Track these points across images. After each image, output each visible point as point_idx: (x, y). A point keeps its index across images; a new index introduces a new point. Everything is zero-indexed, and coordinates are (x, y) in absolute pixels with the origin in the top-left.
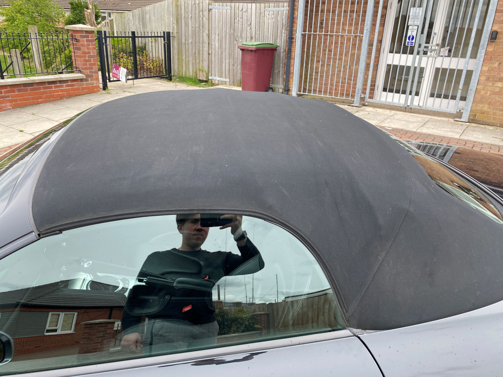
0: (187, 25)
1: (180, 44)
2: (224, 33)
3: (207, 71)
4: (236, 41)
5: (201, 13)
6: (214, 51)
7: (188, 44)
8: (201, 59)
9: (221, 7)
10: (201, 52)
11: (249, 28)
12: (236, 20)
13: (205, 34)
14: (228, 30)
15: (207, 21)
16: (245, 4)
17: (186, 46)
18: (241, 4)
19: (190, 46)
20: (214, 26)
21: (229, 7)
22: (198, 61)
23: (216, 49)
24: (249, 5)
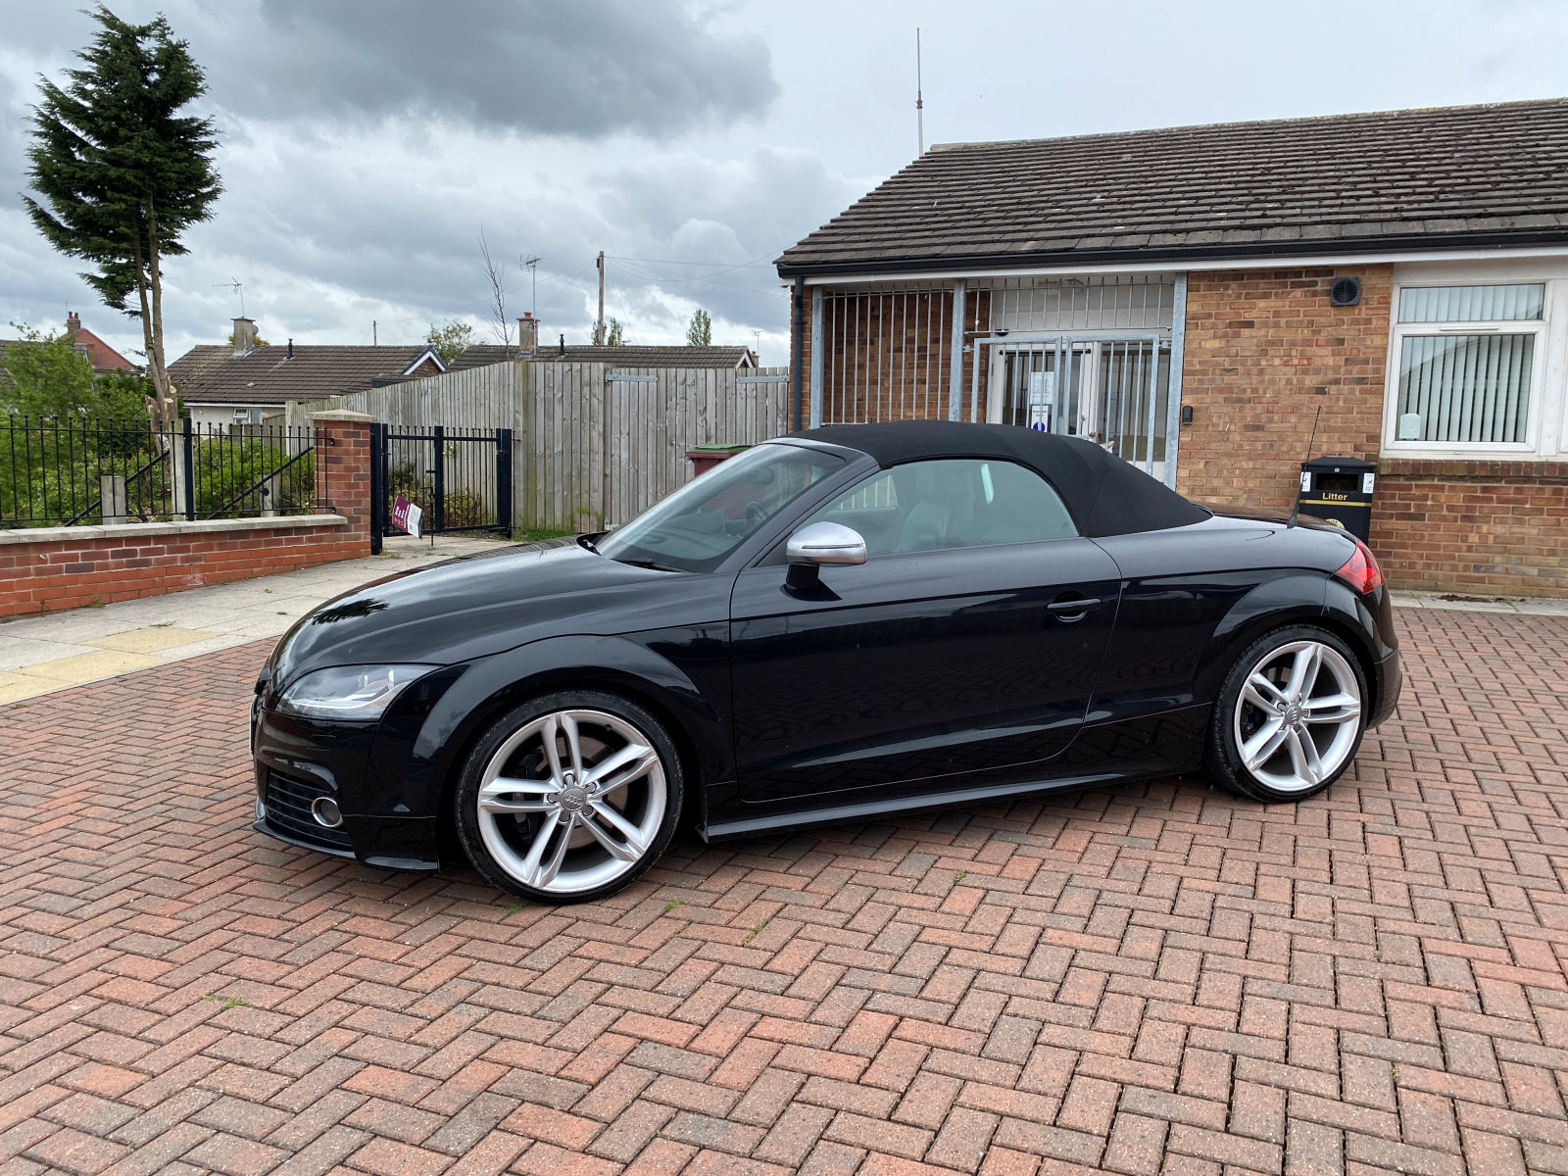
0: (549, 415)
1: (531, 455)
2: (641, 431)
3: (600, 512)
4: (672, 445)
5: (586, 390)
6: (616, 471)
7: (553, 457)
8: (585, 487)
9: (634, 377)
10: (586, 473)
11: (700, 418)
12: (669, 402)
13: (595, 434)
14: (650, 423)
15: (602, 406)
16: (691, 371)
17: (548, 461)
18: (681, 372)
19: (558, 462)
20: (616, 414)
21: (652, 377)
22: (577, 492)
23: (623, 464)
24: (701, 372)
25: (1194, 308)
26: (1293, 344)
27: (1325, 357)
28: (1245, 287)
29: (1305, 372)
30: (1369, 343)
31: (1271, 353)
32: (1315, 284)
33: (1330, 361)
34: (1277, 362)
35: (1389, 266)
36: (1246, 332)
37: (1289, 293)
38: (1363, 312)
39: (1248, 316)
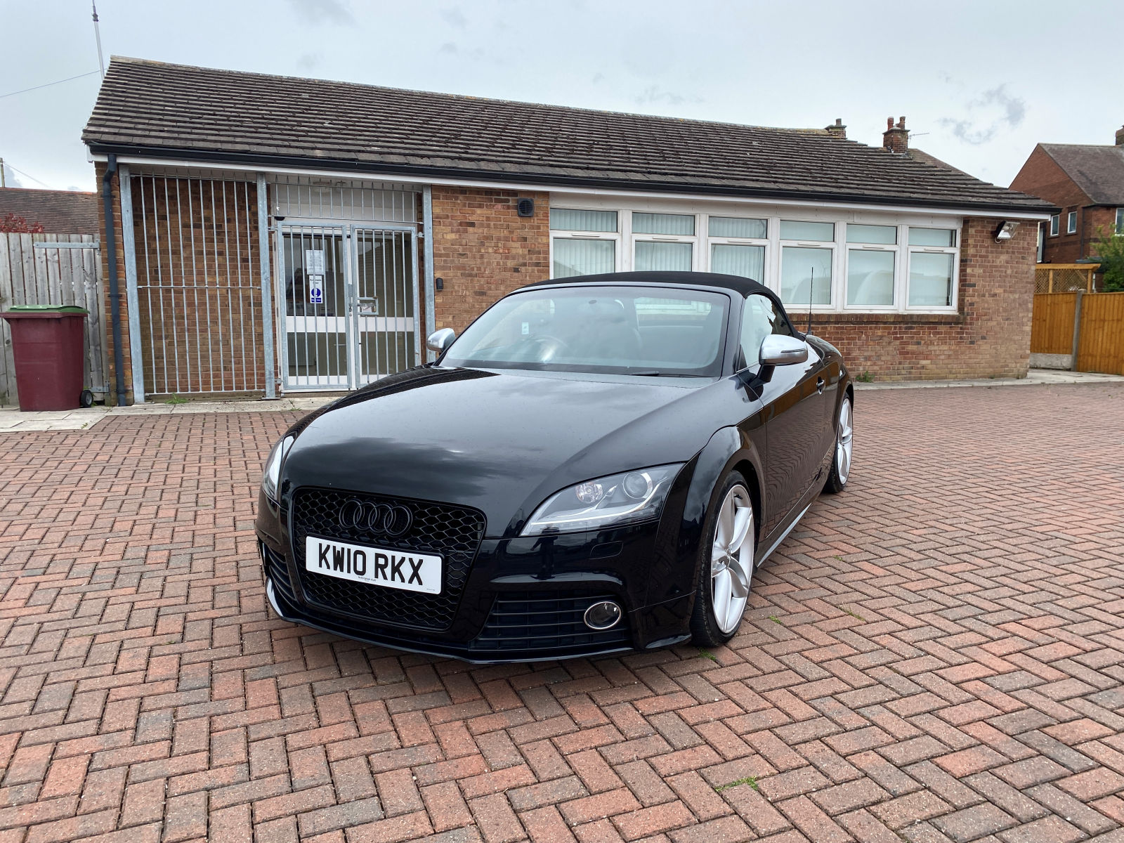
25: (438, 210)
26: (499, 239)
27: (517, 249)
28: (467, 199)
29: (507, 258)
30: (540, 241)
31: (487, 244)
32: (507, 201)
33: (520, 251)
34: (490, 250)
35: (546, 194)
36: (470, 229)
37: (494, 206)
38: (535, 221)
39: (472, 219)
